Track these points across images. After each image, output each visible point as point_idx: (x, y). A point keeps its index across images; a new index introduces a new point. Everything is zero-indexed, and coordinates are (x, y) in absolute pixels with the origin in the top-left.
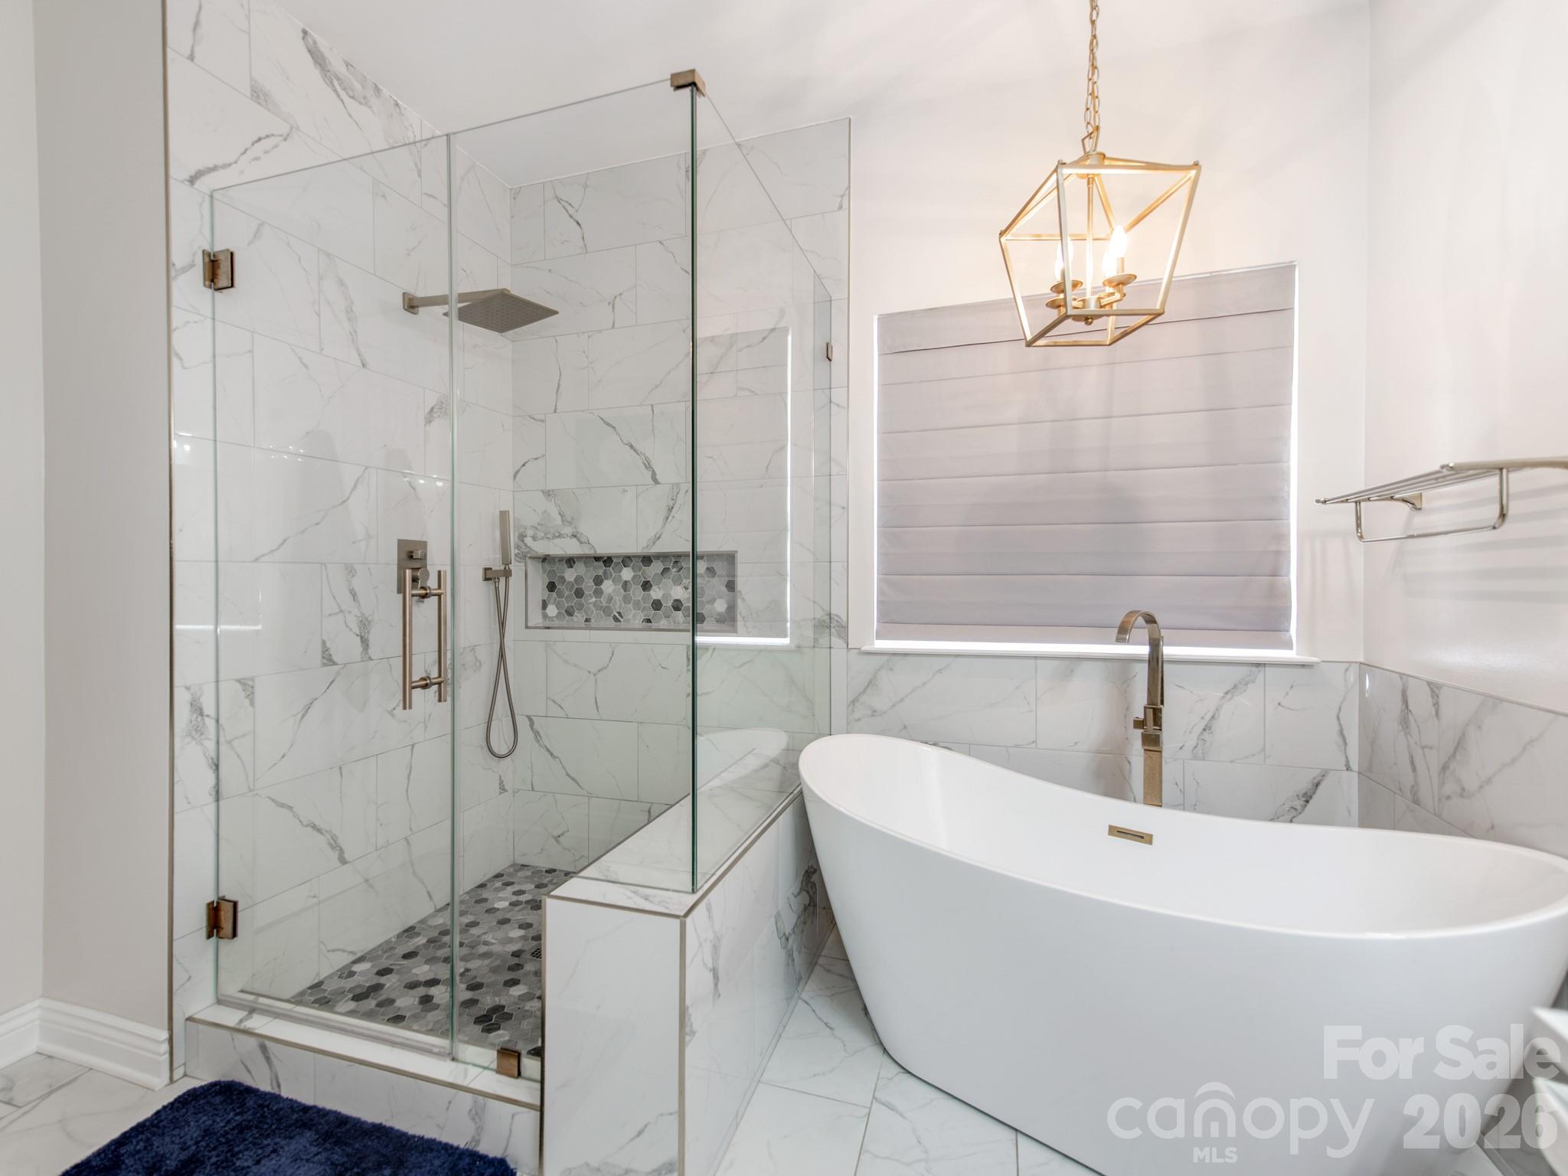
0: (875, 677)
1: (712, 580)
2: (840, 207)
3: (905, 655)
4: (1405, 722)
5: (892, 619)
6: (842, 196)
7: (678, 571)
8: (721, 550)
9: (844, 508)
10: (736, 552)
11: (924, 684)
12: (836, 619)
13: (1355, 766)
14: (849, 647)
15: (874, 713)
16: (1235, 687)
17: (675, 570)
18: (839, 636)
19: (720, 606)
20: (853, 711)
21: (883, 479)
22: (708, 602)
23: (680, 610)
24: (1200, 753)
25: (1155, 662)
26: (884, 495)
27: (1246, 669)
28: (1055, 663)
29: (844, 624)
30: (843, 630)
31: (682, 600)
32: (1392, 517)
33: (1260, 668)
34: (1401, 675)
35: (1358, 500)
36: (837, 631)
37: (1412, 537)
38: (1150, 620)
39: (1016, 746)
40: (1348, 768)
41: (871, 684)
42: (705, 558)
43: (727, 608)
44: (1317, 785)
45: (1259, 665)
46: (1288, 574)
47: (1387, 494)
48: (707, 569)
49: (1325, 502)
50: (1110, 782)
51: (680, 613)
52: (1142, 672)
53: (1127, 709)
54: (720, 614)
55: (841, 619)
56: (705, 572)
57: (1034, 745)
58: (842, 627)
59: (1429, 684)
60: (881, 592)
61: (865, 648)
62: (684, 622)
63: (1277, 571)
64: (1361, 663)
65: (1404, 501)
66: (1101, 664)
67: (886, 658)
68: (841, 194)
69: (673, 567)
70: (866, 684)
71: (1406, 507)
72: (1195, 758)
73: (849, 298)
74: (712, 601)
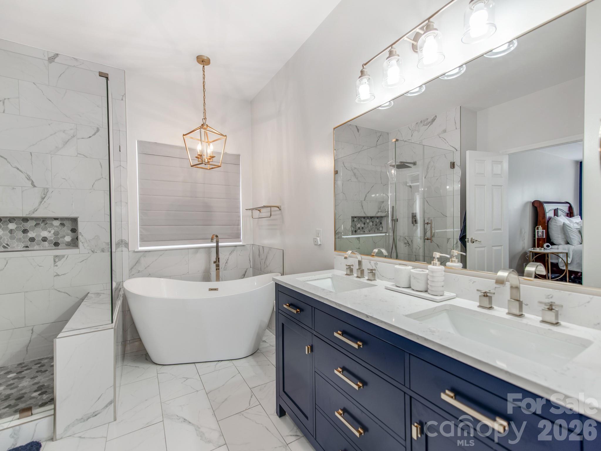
0: (139, 260)
1: (63, 228)
2: (122, 100)
3: (149, 251)
4: (259, 255)
5: (144, 240)
6: (123, 96)
7: (45, 225)
8: (70, 216)
9: (126, 203)
10: (78, 217)
11: (156, 260)
12: (124, 241)
13: (252, 267)
14: (129, 250)
15: (139, 272)
16: (232, 252)
17: (43, 224)
18: (126, 247)
19: (68, 239)
20: (131, 272)
21: (140, 194)
22: (61, 238)
23: (46, 241)
24: (225, 269)
25: (217, 247)
26: (141, 199)
27: (233, 247)
28: (193, 250)
29: (127, 243)
30: (127, 245)
31: (47, 237)
32: (256, 213)
33: (236, 247)
34: (259, 246)
35: (252, 209)
36: (124, 245)
37: (260, 218)
38: (217, 236)
39: (183, 275)
40: (251, 267)
41: (138, 262)
42: (59, 219)
43: (71, 240)
44: (246, 272)
45: (236, 246)
46: (240, 225)
47: (256, 209)
48: (61, 224)
49: (247, 210)
50: (206, 278)
51: (46, 243)
52: (214, 250)
53: (210, 260)
54: (68, 242)
55: (126, 241)
56: (59, 225)
57: (188, 273)
58: (127, 244)
59: (263, 247)
60: (140, 231)
61: (136, 250)
62: (48, 246)
63: (239, 225)
64: (252, 244)
65: (259, 210)
66: (204, 249)
67: (142, 253)
68: (123, 95)
69: (42, 223)
70: (136, 262)
71: (259, 211)
72: (224, 270)
73: (126, 131)
74: (64, 237)
